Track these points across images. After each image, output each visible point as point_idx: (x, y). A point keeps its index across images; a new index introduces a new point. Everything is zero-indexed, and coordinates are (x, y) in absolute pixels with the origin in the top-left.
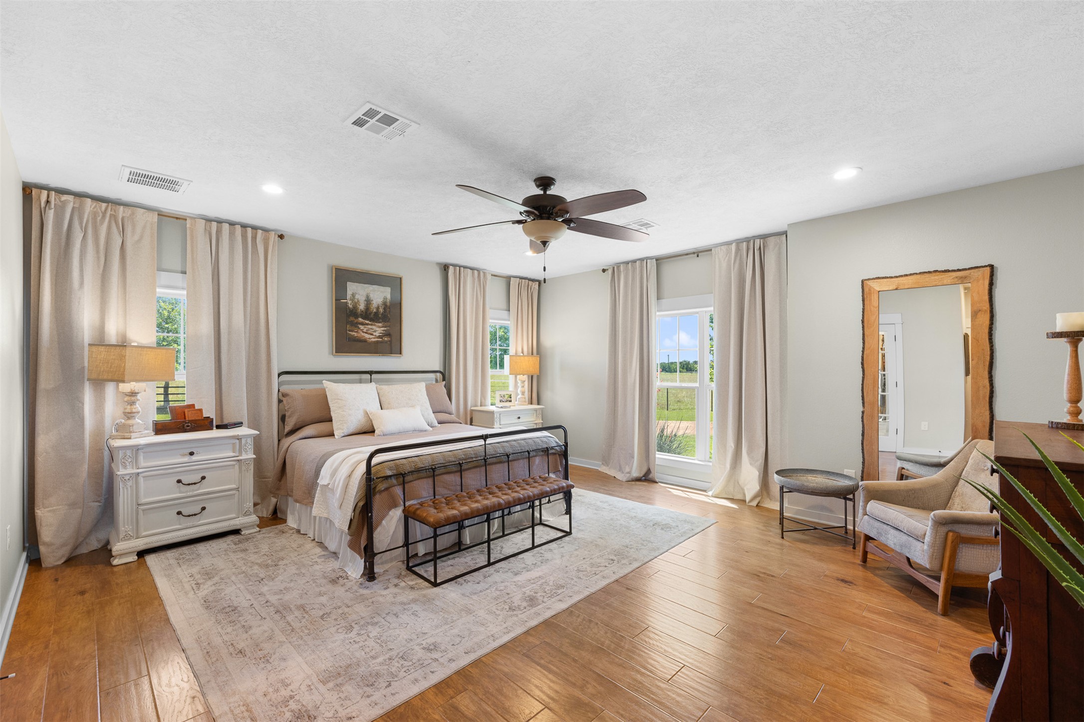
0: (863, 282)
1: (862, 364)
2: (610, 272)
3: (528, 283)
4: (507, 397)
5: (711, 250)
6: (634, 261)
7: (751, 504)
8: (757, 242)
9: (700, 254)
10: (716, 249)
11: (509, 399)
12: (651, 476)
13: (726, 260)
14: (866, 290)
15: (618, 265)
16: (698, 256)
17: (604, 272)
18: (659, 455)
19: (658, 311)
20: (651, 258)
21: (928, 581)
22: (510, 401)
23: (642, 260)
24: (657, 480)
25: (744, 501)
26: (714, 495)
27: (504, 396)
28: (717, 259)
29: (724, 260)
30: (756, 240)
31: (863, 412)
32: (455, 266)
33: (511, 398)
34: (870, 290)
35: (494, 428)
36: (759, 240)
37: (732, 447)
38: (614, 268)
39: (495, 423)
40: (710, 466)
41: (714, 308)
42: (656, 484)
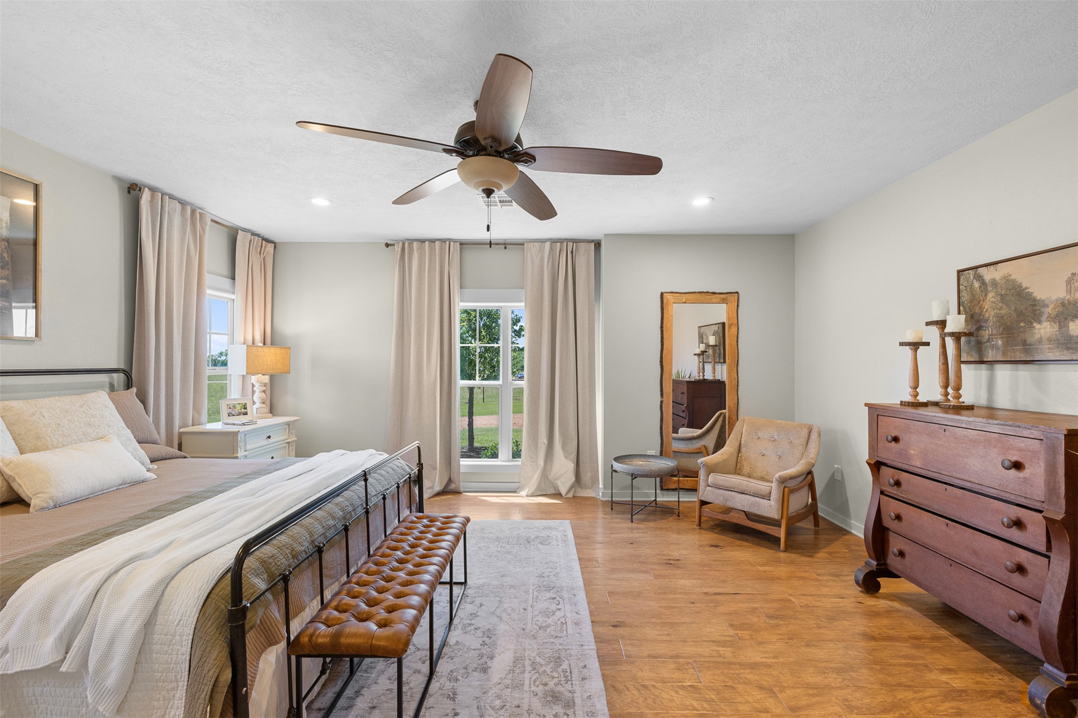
0: (662, 294)
1: (661, 362)
2: (398, 248)
3: (262, 242)
4: (238, 408)
5: (523, 244)
6: (432, 241)
7: (568, 496)
8: (570, 245)
9: (508, 246)
10: (529, 244)
11: (243, 410)
12: (453, 486)
13: (539, 256)
14: (665, 301)
15: (411, 241)
16: (505, 248)
17: (387, 247)
18: (465, 462)
19: (462, 301)
20: (455, 241)
21: (768, 528)
22: (246, 414)
23: (443, 241)
24: (462, 490)
25: (560, 494)
26: (529, 494)
27: (234, 407)
28: (529, 255)
29: (537, 257)
30: (569, 243)
31: (662, 402)
32: (153, 190)
33: (245, 408)
34: (667, 301)
35: (237, 458)
36: (572, 243)
37: (544, 443)
38: (404, 244)
39: (239, 449)
40: (519, 465)
41: (525, 304)
42: (460, 495)
